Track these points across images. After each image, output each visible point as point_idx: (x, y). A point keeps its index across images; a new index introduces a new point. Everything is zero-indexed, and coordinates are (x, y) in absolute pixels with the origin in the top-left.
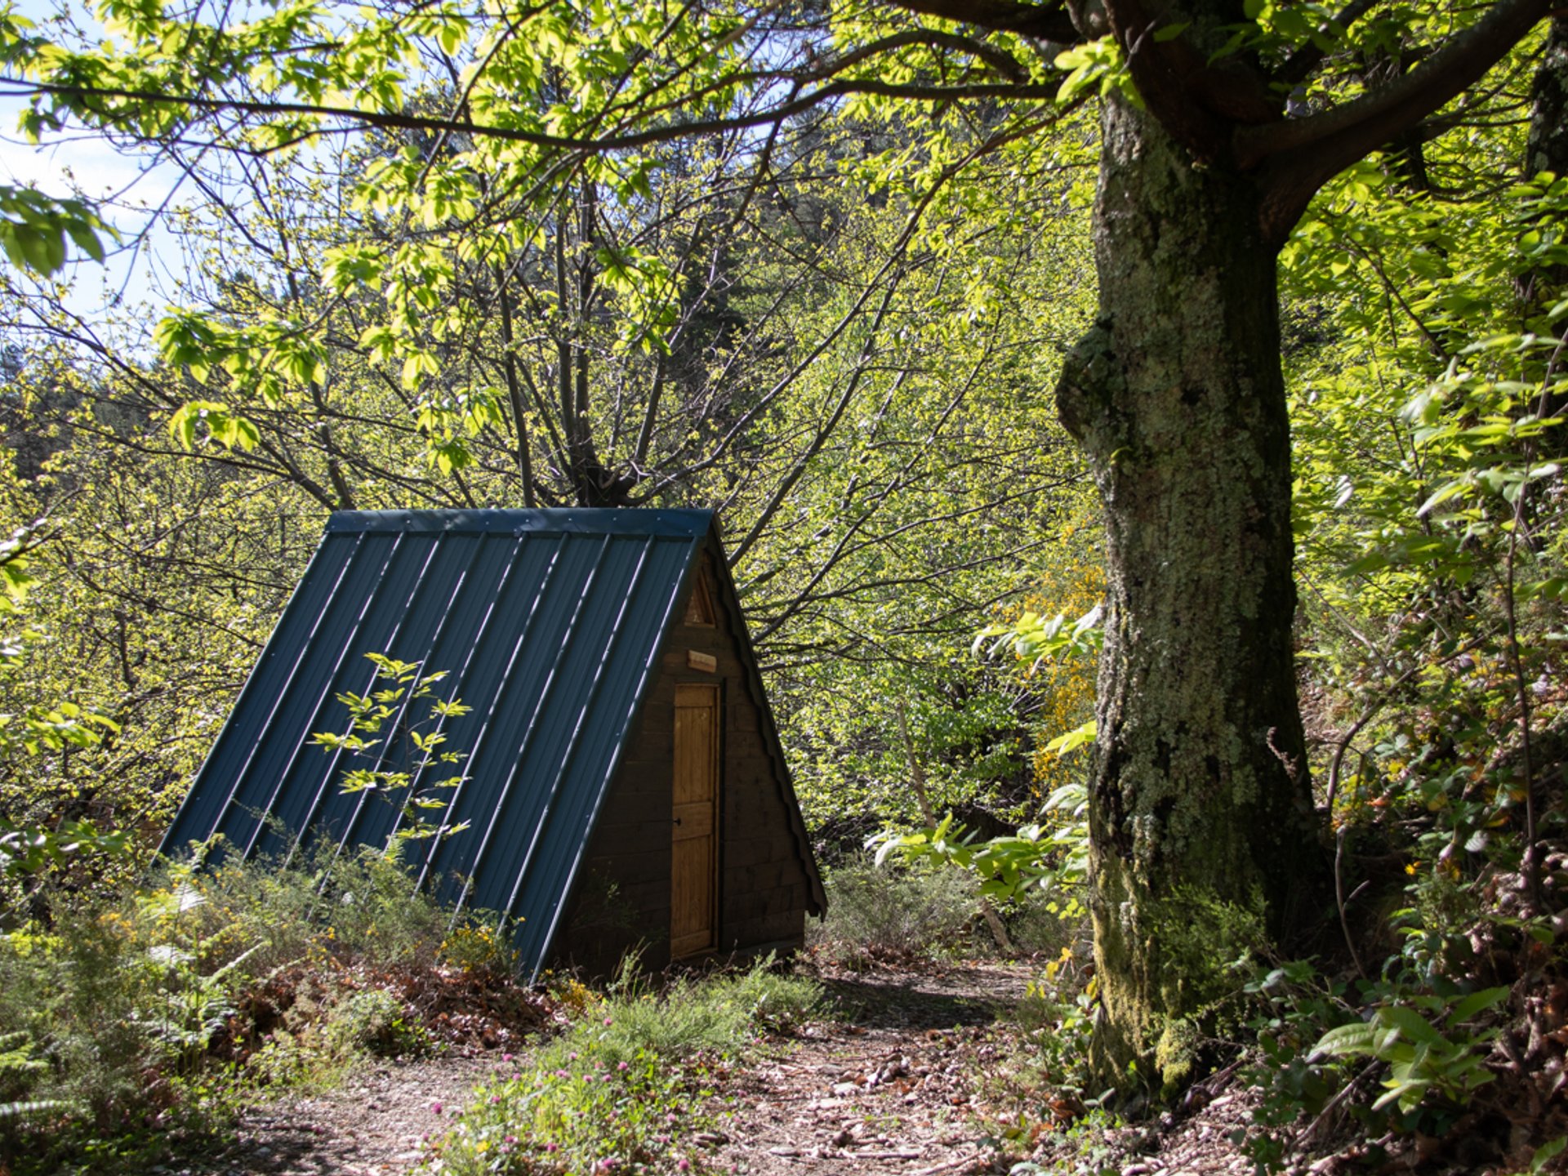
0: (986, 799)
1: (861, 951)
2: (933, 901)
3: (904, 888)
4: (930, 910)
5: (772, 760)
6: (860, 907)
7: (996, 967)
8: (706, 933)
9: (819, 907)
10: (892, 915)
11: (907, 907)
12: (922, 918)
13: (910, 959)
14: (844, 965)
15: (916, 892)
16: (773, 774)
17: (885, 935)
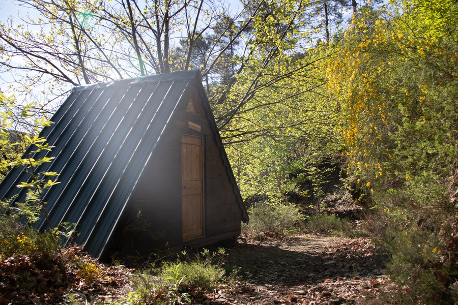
0: (297, 190)
1: (262, 233)
2: (284, 217)
3: (275, 213)
4: (284, 220)
5: (226, 167)
6: (261, 219)
7: (303, 236)
8: (201, 230)
9: (246, 220)
10: (272, 221)
11: (276, 219)
12: (281, 222)
13: (278, 236)
14: (255, 239)
15: (279, 214)
16: (227, 173)
17: (269, 228)
